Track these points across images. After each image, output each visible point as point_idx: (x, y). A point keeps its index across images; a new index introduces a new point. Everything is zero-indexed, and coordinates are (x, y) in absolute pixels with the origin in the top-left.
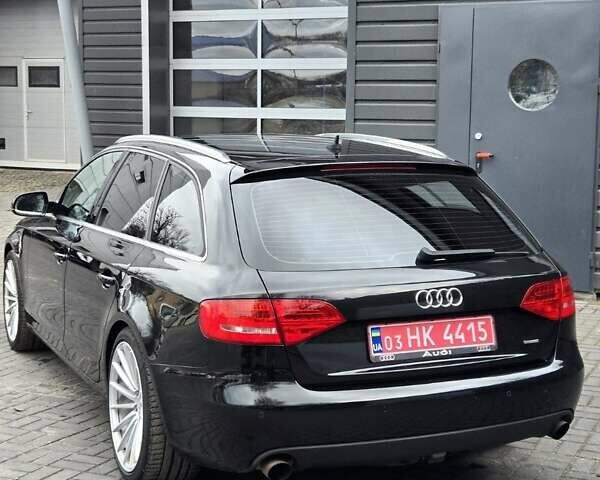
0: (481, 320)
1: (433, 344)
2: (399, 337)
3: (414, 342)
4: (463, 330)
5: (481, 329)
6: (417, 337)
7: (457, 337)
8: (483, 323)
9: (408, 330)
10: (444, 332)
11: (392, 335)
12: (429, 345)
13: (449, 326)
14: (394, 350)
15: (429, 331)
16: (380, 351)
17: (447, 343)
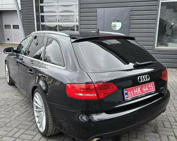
0: (152, 83)
1: (141, 93)
2: (132, 92)
3: (136, 92)
4: (148, 87)
5: (152, 86)
6: (137, 91)
7: (147, 89)
8: (152, 84)
9: (134, 89)
10: (143, 88)
11: (130, 91)
12: (140, 93)
13: (144, 86)
14: (131, 96)
15: (140, 89)
16: (127, 97)
17: (144, 92)
